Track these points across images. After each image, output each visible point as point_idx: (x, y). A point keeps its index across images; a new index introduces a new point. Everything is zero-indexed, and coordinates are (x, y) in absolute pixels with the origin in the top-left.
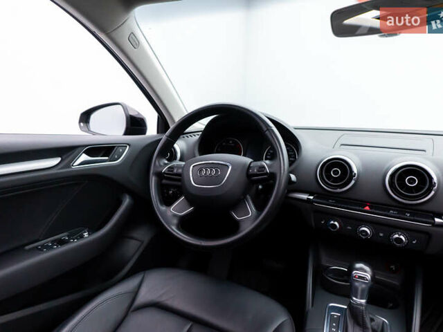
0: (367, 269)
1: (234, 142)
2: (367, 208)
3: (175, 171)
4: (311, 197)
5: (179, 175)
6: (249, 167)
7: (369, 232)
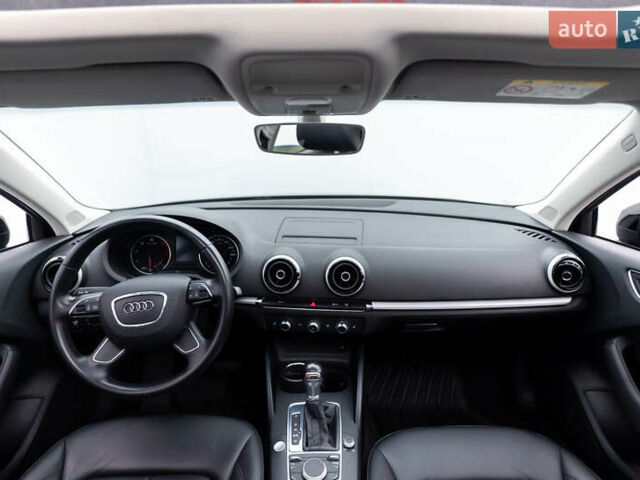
0: (317, 367)
1: (156, 240)
2: (313, 304)
3: (88, 309)
4: (260, 301)
5: (96, 312)
6: (188, 292)
7: (316, 325)
